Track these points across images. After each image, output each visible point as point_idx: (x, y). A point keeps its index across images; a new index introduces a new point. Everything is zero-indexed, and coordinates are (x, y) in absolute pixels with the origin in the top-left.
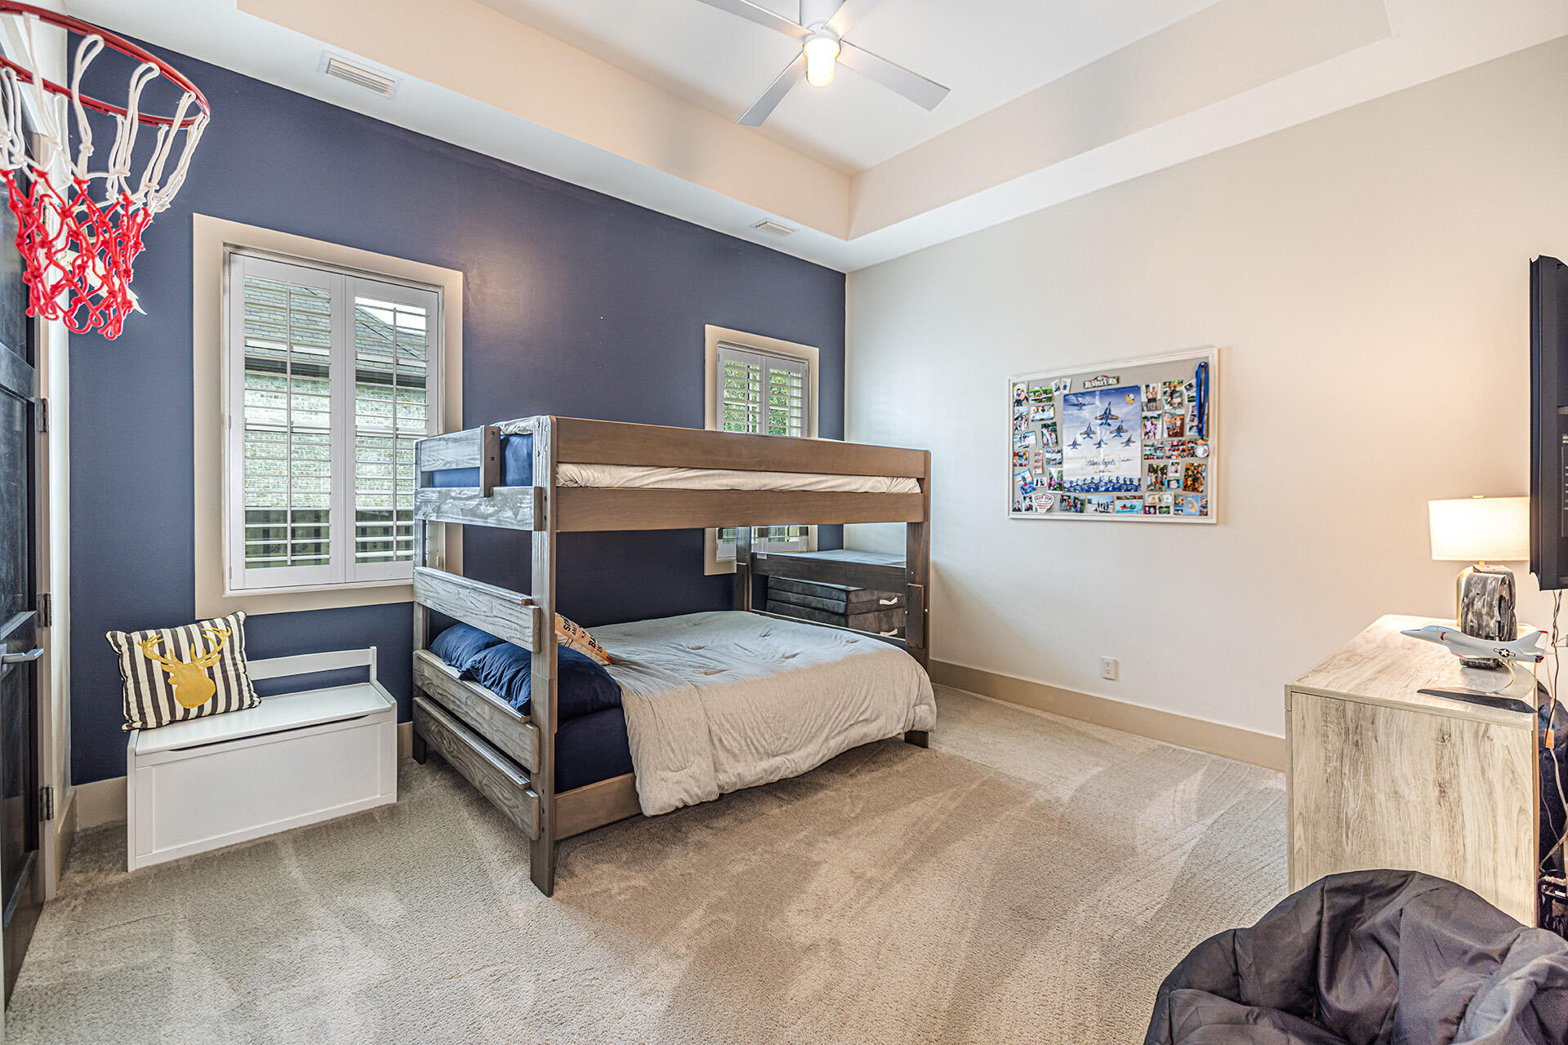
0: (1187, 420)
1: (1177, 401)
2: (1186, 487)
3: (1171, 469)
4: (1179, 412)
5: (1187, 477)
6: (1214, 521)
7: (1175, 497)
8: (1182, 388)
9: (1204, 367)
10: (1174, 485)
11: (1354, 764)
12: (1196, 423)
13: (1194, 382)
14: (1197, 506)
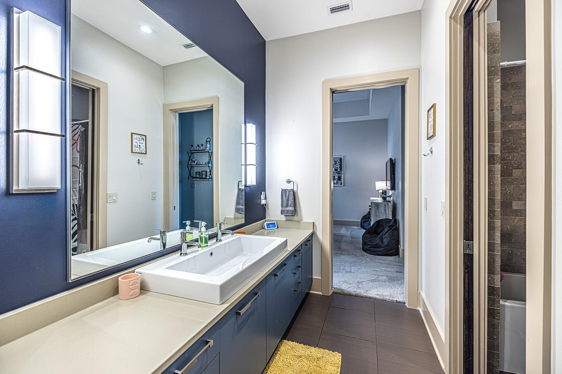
0: (338, 168)
1: (336, 164)
2: (338, 180)
3: (336, 176)
4: (337, 166)
5: (338, 178)
6: (343, 185)
7: (337, 181)
8: (337, 162)
9: (341, 159)
10: (336, 179)
11: (378, 209)
12: (340, 168)
13: (339, 161)
14: (340, 183)
